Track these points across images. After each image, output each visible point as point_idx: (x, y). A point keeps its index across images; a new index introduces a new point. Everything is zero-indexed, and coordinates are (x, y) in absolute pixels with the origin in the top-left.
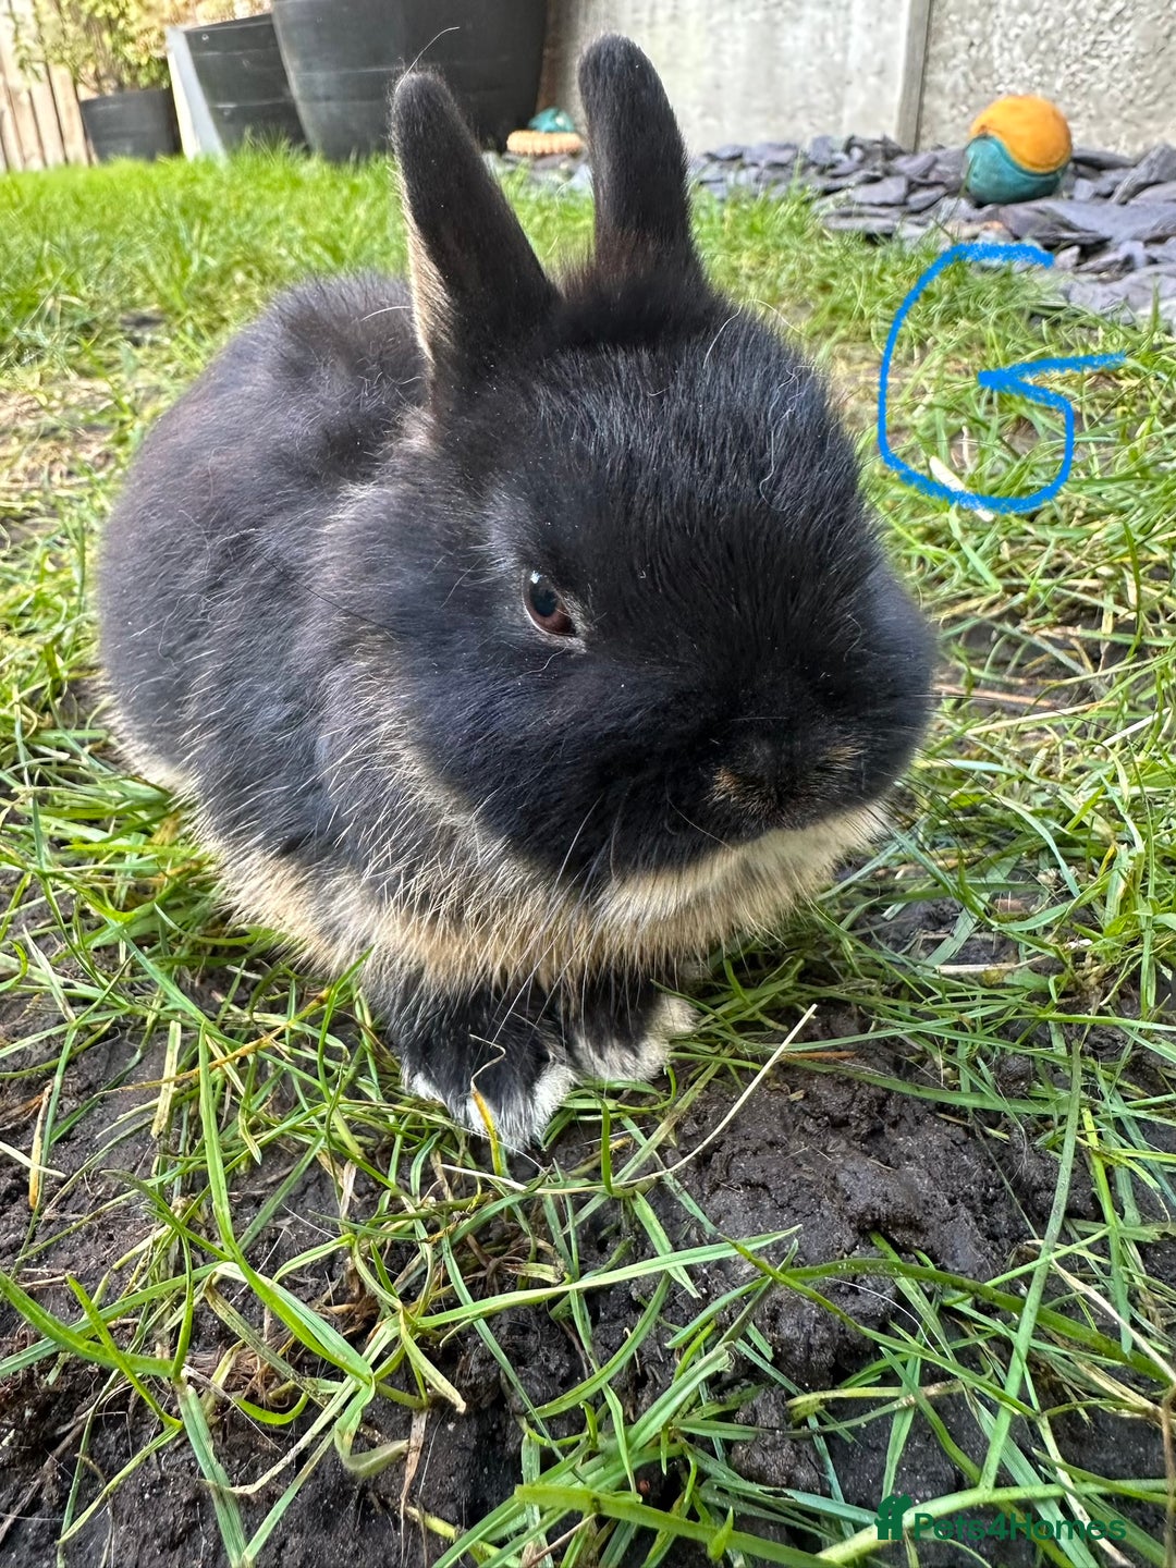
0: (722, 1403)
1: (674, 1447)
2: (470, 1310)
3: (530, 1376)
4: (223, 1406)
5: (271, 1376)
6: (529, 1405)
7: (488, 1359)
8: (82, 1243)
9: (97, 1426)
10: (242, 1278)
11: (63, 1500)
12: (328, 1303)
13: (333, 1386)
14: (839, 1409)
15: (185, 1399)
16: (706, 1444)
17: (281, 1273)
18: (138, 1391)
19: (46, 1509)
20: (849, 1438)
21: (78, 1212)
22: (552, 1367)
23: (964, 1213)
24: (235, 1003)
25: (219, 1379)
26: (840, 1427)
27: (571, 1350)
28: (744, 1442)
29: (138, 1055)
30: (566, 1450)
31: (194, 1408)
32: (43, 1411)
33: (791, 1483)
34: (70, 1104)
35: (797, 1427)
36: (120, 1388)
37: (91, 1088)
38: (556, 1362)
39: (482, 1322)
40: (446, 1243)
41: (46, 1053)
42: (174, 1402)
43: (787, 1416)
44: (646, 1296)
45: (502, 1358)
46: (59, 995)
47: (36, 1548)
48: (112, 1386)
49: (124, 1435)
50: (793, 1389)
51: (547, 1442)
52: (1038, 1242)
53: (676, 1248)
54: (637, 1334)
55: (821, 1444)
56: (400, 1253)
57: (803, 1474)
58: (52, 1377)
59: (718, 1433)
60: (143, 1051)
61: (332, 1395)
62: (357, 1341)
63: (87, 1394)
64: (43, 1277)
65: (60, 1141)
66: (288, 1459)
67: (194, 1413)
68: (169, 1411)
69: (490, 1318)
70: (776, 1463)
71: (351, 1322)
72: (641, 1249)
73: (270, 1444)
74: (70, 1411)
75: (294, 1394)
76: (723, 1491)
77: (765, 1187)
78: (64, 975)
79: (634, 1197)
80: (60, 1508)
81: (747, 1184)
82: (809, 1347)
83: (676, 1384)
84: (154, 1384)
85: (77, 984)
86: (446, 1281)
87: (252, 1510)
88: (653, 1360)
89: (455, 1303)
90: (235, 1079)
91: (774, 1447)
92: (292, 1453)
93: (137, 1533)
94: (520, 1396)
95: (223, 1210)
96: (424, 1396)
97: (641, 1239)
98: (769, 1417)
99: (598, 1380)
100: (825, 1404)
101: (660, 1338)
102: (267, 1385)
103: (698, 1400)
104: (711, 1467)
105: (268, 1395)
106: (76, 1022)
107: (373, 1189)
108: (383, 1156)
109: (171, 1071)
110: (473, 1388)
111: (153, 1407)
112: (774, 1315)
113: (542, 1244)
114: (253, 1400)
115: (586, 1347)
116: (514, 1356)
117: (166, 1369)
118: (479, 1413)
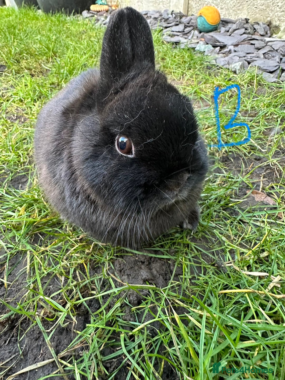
0: (121, 310)
1: (113, 317)
2: (82, 300)
3: (92, 308)
4: (43, 318)
5: (50, 313)
6: (92, 313)
7: (85, 307)
8: (15, 293)
9: (21, 323)
10: (44, 298)
11: (17, 335)
12: (59, 300)
13: (60, 313)
14: (139, 309)
16: (119, 317)
17: (51, 296)
18: (28, 317)
19: (15, 337)
20: (140, 313)
21: (14, 287)
23: (161, 277)
24: (39, 246)
25: (42, 314)
26: (138, 312)
27: (99, 304)
28: (124, 315)
29: (22, 257)
30: (97, 319)
31: (38, 319)
32: (12, 322)
33: (130, 320)
34: (10, 268)
35: (132, 312)
36: (25, 317)
37: (13, 264)
38: (97, 306)
40: (78, 289)
41: (4, 259)
42: (35, 318)
43: (130, 311)
44: (111, 295)
45: (87, 307)
46: (5, 247)
47: (14, 343)
48: (23, 317)
49: (27, 324)
50: (132, 306)
51: (95, 318)
53: (116, 287)
54: (109, 300)
55: (136, 314)
56: (71, 291)
57: (131, 319)
58: (13, 316)
59: (121, 314)
61: (60, 315)
62: (64, 306)
63: (19, 318)
64: (9, 300)
65: (9, 275)
66: (54, 326)
67: (38, 320)
68: (34, 320)
69: (85, 301)
70: (128, 318)
71: (63, 303)
72: (111, 288)
73: (51, 323)
74: (17, 321)
75: (55, 315)
76: (121, 323)
77: (130, 275)
78: (5, 243)
79: (109, 278)
80: (17, 336)
81: (127, 275)
82: (134, 301)
83: (115, 306)
84: (31, 316)
85: (8, 245)
86: (78, 295)
87: (48, 333)
88: (112, 304)
89: (79, 299)
90: (40, 262)
91: (128, 316)
92: (55, 325)
93: (30, 339)
94: (90, 312)
95: (40, 286)
96: (76, 313)
97: (111, 285)
98: (128, 311)
99: (103, 308)
100: (136, 309)
101: (113, 300)
102: (50, 314)
103: (118, 310)
104: (119, 319)
105: (50, 316)
106: (9, 253)
107: (67, 279)
108: (68, 273)
109: (28, 261)
110: (83, 311)
111: (31, 319)
112: (130, 296)
113: (94, 287)
114: (48, 317)
115: (101, 303)
116: (89, 305)
117: (33, 313)
118: (84, 315)
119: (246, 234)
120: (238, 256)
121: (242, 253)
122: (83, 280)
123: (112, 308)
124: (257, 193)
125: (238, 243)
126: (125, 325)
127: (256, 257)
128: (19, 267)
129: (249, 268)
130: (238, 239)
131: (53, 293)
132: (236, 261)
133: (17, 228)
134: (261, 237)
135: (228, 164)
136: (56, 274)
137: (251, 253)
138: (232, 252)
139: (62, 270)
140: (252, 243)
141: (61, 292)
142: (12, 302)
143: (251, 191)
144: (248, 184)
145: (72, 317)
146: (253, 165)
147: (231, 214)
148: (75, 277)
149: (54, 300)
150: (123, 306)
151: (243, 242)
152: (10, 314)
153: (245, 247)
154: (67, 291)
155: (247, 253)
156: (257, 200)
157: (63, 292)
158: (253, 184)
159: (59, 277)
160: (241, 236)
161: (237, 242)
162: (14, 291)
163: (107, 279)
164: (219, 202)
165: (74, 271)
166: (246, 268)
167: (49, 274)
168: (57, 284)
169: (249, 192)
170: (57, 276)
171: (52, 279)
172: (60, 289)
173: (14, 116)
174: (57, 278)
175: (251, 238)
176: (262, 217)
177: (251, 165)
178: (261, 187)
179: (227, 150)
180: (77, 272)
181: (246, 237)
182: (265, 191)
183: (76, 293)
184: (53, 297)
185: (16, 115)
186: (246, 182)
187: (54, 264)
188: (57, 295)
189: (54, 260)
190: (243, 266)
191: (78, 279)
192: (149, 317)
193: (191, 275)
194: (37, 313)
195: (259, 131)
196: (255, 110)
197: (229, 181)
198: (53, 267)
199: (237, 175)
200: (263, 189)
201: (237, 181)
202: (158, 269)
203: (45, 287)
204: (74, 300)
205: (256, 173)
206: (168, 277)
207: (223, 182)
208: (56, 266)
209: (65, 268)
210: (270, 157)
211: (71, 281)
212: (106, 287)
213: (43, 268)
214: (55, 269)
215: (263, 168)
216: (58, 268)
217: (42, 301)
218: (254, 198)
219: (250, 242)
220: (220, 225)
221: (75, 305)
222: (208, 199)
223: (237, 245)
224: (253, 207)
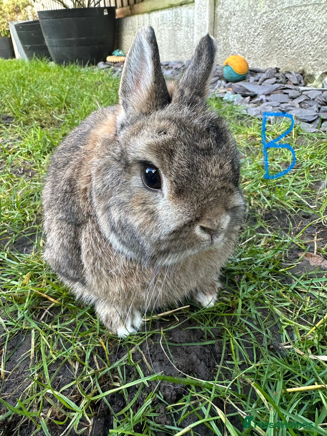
0: (153, 409)
1: (143, 419)
2: (102, 395)
3: (115, 407)
4: (50, 421)
5: (60, 413)
6: (114, 414)
7: (105, 405)
8: (15, 386)
9: (21, 428)
10: (52, 393)
12: (71, 395)
13: (73, 414)
14: (176, 408)
15: (42, 420)
16: (150, 418)
17: (61, 390)
18: (31, 419)
20: (178, 413)
21: (13, 378)
22: (120, 404)
23: (202, 362)
24: (46, 323)
25: (49, 415)
26: (176, 411)
27: (124, 400)
28: (157, 416)
29: (24, 338)
30: (121, 423)
32: (9, 426)
33: (166, 424)
34: (9, 352)
35: (168, 412)
36: (26, 419)
37: (13, 347)
38: (121, 403)
39: (105, 398)
40: (96, 380)
41: (2, 340)
42: (39, 421)
43: (166, 410)
44: (139, 387)
45: (109, 404)
46: (4, 325)
48: (24, 419)
49: (28, 429)
50: (167, 404)
51: (118, 421)
52: (218, 366)
53: (145, 376)
54: (137, 395)
55: (173, 415)
56: (87, 383)
57: (168, 422)
58: (10, 418)
59: (153, 415)
60: (25, 337)
61: (74, 416)
62: (78, 404)
63: (19, 421)
64: (6, 395)
65: (7, 361)
66: (65, 432)
67: (43, 423)
68: (38, 423)
69: (106, 397)
70: (163, 420)
71: (77, 399)
72: (138, 377)
73: (60, 428)
74: (15, 425)
75: (65, 416)
76: (154, 427)
77: (163, 360)
78: (4, 319)
79: (136, 365)
81: (160, 360)
82: (171, 396)
83: (144, 405)
84: (34, 418)
85: (8, 321)
86: (97, 388)
88: (141, 401)
89: (98, 393)
90: (48, 344)
91: (163, 417)
92: (66, 430)
94: (113, 412)
95: (47, 377)
96: (93, 414)
97: (138, 374)
98: (162, 411)
99: (129, 407)
100: (174, 407)
101: (142, 396)
102: (59, 415)
103: (149, 408)
104: (151, 422)
105: (59, 417)
106: (9, 332)
107: (81, 366)
108: (83, 358)
109: (33, 343)
110: (103, 411)
111: (34, 422)
112: (164, 389)
113: (117, 377)
114: (56, 419)
115: (126, 399)
116: (112, 403)
117: (37, 414)
118: (105, 416)
119: (304, 307)
120: (297, 335)
121: (302, 332)
122: (103, 368)
123: (141, 406)
124: (312, 256)
125: (296, 318)
126: (160, 430)
127: (321, 337)
128: (20, 350)
129: (314, 350)
130: (295, 313)
131: (64, 385)
132: (296, 342)
133: (20, 300)
134: (323, 311)
135: (272, 222)
136: (67, 360)
137: (314, 331)
138: (289, 330)
139: (76, 355)
140: (313, 317)
141: (74, 385)
142: (10, 398)
143: (304, 254)
144: (299, 245)
145: (88, 419)
146: (302, 223)
147: (283, 281)
148: (92, 364)
149: (65, 395)
150: (155, 403)
151: (302, 317)
152: (6, 415)
153: (305, 324)
154: (82, 383)
155: (309, 331)
156: (312, 264)
157: (76, 384)
158: (306, 245)
159: (71, 364)
160: (298, 309)
161: (295, 316)
162: (13, 382)
163: (133, 366)
164: (267, 267)
165: (90, 356)
166: (309, 351)
167: (58, 360)
168: (69, 373)
169: (302, 255)
170: (68, 362)
171: (62, 367)
172: (73, 380)
173: (20, 170)
174: (69, 365)
175: (312, 311)
176: (322, 285)
177: (300, 223)
178: (316, 248)
179: (270, 206)
180: (95, 358)
181: (306, 309)
182: (321, 254)
183: (94, 385)
184: (64, 391)
185: (22, 170)
186: (297, 243)
187: (65, 347)
188: (68, 388)
189: (65, 341)
190: (306, 348)
191: (96, 366)
192: (190, 418)
193: (240, 360)
194: (42, 414)
195: (305, 184)
196: (297, 162)
197: (275, 242)
198: (64, 350)
199: (285, 235)
200: (319, 251)
201: (285, 242)
202: (198, 354)
203: (53, 378)
204: (90, 395)
205: (307, 233)
206: (211, 363)
207: (268, 242)
208: (67, 349)
209: (79, 352)
210: (322, 214)
211: (87, 369)
212: (133, 376)
213: (51, 352)
214: (66, 354)
215: (315, 227)
216: (70, 351)
217: (49, 396)
218: (308, 262)
219: (310, 317)
220: (271, 296)
221: (92, 402)
222: (253, 263)
223: (295, 321)
224: (309, 273)
